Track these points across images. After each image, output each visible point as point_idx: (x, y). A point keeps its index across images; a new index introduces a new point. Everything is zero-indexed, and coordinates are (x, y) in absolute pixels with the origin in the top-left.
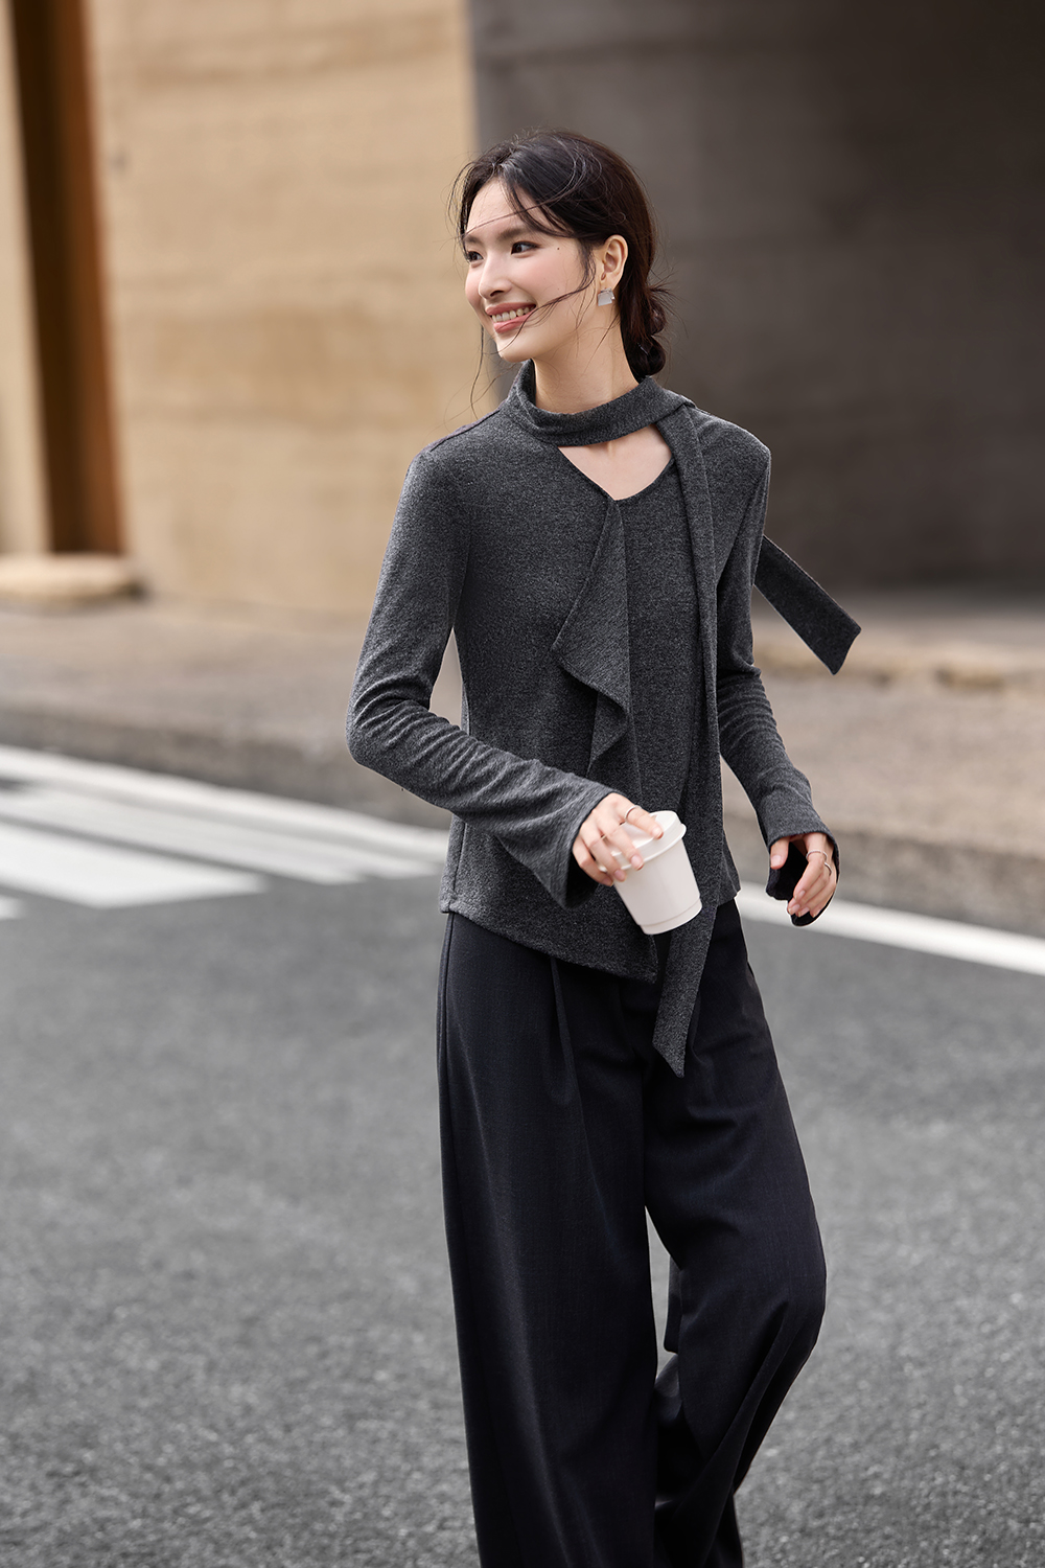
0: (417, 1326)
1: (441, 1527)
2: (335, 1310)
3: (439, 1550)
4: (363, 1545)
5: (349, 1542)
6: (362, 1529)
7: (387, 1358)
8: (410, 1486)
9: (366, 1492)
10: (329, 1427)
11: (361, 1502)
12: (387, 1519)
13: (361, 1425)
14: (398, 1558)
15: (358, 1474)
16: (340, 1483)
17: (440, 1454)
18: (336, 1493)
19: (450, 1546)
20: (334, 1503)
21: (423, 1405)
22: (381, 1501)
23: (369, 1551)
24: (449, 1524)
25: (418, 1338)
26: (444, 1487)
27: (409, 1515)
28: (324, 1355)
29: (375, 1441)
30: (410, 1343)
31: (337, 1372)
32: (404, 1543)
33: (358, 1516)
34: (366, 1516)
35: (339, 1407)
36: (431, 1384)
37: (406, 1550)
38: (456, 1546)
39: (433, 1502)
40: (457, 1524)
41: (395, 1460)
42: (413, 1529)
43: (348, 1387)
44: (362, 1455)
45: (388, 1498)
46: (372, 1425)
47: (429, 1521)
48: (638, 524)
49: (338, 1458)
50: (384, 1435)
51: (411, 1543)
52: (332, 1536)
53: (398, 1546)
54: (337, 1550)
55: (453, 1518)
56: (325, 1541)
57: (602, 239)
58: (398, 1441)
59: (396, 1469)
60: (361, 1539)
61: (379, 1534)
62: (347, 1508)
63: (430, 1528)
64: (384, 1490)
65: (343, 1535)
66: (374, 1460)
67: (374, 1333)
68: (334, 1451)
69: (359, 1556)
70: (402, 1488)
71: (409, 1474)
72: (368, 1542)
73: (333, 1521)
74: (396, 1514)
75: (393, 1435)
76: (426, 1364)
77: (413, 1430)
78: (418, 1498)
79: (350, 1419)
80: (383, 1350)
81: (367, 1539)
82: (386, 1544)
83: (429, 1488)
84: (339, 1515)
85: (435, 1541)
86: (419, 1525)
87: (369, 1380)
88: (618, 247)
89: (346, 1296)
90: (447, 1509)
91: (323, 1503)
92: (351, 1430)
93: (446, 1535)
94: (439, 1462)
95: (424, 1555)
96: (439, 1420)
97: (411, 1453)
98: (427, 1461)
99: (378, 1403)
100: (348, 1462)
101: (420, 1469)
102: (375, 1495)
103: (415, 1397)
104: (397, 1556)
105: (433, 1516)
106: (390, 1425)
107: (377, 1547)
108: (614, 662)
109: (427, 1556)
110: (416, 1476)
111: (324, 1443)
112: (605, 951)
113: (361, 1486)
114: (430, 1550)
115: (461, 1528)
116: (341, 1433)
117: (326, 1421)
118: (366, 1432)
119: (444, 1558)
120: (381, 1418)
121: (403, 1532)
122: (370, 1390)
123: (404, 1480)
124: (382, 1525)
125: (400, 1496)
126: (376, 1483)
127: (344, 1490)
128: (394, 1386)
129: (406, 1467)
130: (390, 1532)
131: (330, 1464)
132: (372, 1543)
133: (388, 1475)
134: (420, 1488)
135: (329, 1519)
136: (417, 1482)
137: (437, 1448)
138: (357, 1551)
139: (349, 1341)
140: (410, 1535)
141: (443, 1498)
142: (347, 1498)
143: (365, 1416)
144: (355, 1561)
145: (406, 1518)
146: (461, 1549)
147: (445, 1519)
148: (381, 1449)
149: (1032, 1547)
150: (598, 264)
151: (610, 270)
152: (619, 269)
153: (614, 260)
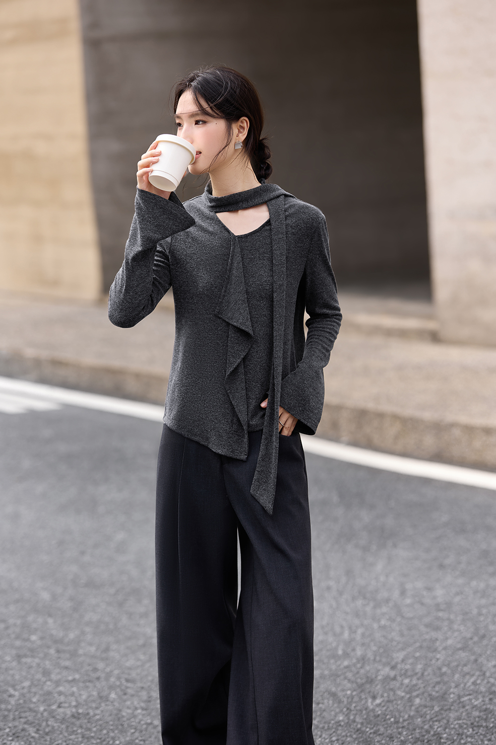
0: (50, 615)
1: (59, 707)
2: (12, 608)
3: (58, 717)
4: (23, 715)
5: (17, 713)
6: (23, 707)
7: (36, 630)
8: (46, 688)
9: (25, 691)
10: (9, 661)
11: (23, 695)
12: (34, 703)
13: (24, 660)
14: (39, 721)
15: (22, 682)
16: (13, 686)
17: (59, 673)
18: (12, 691)
19: (63, 715)
20: (10, 696)
21: (52, 651)
22: (32, 694)
23: (26, 717)
24: (63, 705)
25: (50, 621)
26: (61, 688)
27: (44, 701)
28: (7, 628)
29: (30, 667)
30: (46, 623)
31: (13, 636)
32: (42, 714)
33: (21, 701)
34: (25, 702)
35: (14, 652)
36: (56, 642)
37: (43, 717)
38: (66, 715)
39: (56, 695)
40: (66, 705)
41: (39, 676)
42: (46, 708)
43: (18, 643)
44: (24, 674)
45: (35, 693)
46: (29, 660)
47: (53, 704)
48: (247, 247)
49: (13, 676)
50: (34, 665)
51: (45, 714)
52: (9, 711)
53: (39, 715)
54: (11, 717)
55: (65, 702)
56: (6, 713)
57: (237, 119)
58: (40, 667)
59: (39, 680)
60: (22, 712)
61: (31, 710)
62: (17, 698)
63: (54, 707)
64: (34, 690)
65: (14, 710)
66: (29, 676)
67: (30, 618)
68: (11, 672)
69: (21, 720)
70: (42, 689)
71: (45, 682)
72: (26, 713)
73: (9, 704)
74: (39, 701)
75: (38, 665)
76: (54, 632)
77: (47, 662)
78: (49, 693)
79: (19, 657)
80: (34, 626)
81: (25, 712)
82: (34, 714)
83: (54, 689)
84: (13, 701)
85: (56, 713)
86: (49, 705)
87: (28, 640)
88: (245, 123)
89: (17, 601)
90: (62, 698)
91: (5, 696)
92: (19, 662)
93: (61, 710)
94: (59, 677)
95: (51, 719)
96: (59, 658)
97: (46, 673)
98: (54, 677)
99: (32, 650)
100: (17, 677)
101: (50, 680)
102: (30, 692)
103: (49, 647)
104: (39, 720)
105: (56, 702)
106: (37, 660)
107: (30, 716)
108: (242, 312)
109: (52, 719)
110: (49, 683)
111: (6, 669)
112: (221, 444)
113: (23, 688)
114: (53, 717)
115: (68, 707)
116: (14, 664)
117: (8, 658)
118: (26, 663)
119: (60, 721)
120: (33, 657)
121: (42, 709)
122: (28, 644)
123: (43, 685)
124: (32, 706)
125: (41, 692)
126: (30, 687)
127: (15, 690)
128: (39, 642)
129: (44, 679)
130: (35, 709)
131: (9, 678)
132: (27, 714)
133: (35, 682)
134: (50, 689)
135: (8, 703)
136: (49, 686)
137: (58, 670)
138: (20, 718)
139: (19, 622)
140: (45, 710)
141: (60, 693)
142: (17, 694)
143: (26, 656)
144: (20, 722)
145: (43, 702)
146: (68, 716)
147: (61, 703)
148: (32, 671)
149: (320, 715)
150: (235, 130)
151: (241, 133)
152: (246, 132)
153: (243, 128)
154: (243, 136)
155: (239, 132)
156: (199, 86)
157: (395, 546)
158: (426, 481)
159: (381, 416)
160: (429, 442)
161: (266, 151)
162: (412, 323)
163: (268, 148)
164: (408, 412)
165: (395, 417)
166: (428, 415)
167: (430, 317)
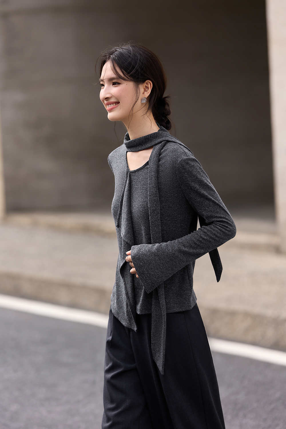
150: (142, 90)
151: (146, 91)
152: (149, 91)
153: (148, 88)
154: (147, 94)
155: (145, 91)
156: (116, 58)
157: (245, 416)
158: (268, 365)
159: (232, 314)
160: (270, 333)
161: (167, 107)
162: (262, 239)
163: (168, 105)
164: (257, 310)
165: (247, 315)
166: (270, 313)
167: (275, 233)
